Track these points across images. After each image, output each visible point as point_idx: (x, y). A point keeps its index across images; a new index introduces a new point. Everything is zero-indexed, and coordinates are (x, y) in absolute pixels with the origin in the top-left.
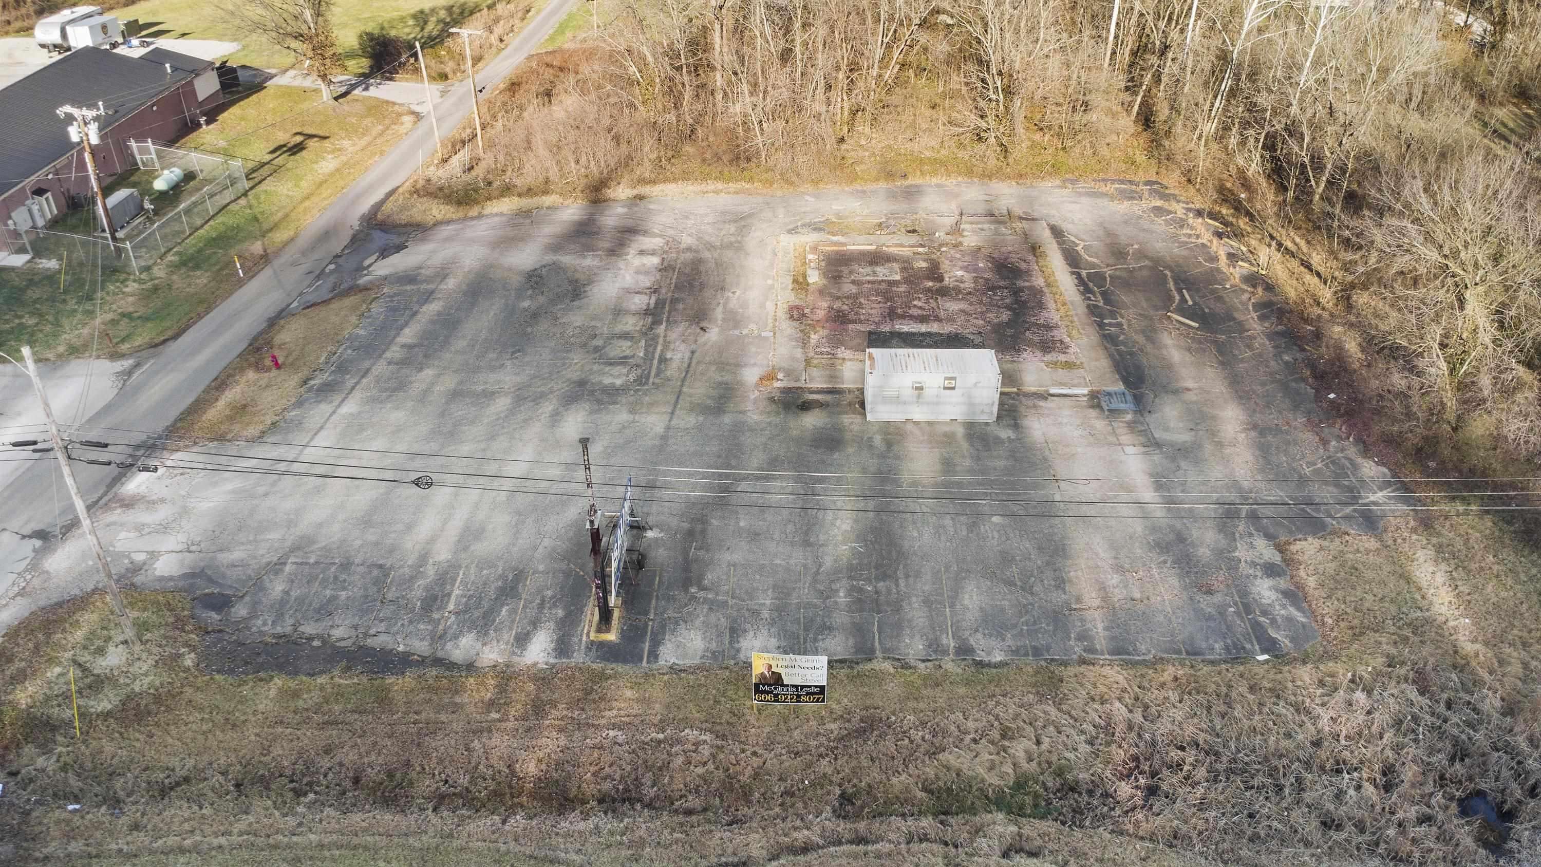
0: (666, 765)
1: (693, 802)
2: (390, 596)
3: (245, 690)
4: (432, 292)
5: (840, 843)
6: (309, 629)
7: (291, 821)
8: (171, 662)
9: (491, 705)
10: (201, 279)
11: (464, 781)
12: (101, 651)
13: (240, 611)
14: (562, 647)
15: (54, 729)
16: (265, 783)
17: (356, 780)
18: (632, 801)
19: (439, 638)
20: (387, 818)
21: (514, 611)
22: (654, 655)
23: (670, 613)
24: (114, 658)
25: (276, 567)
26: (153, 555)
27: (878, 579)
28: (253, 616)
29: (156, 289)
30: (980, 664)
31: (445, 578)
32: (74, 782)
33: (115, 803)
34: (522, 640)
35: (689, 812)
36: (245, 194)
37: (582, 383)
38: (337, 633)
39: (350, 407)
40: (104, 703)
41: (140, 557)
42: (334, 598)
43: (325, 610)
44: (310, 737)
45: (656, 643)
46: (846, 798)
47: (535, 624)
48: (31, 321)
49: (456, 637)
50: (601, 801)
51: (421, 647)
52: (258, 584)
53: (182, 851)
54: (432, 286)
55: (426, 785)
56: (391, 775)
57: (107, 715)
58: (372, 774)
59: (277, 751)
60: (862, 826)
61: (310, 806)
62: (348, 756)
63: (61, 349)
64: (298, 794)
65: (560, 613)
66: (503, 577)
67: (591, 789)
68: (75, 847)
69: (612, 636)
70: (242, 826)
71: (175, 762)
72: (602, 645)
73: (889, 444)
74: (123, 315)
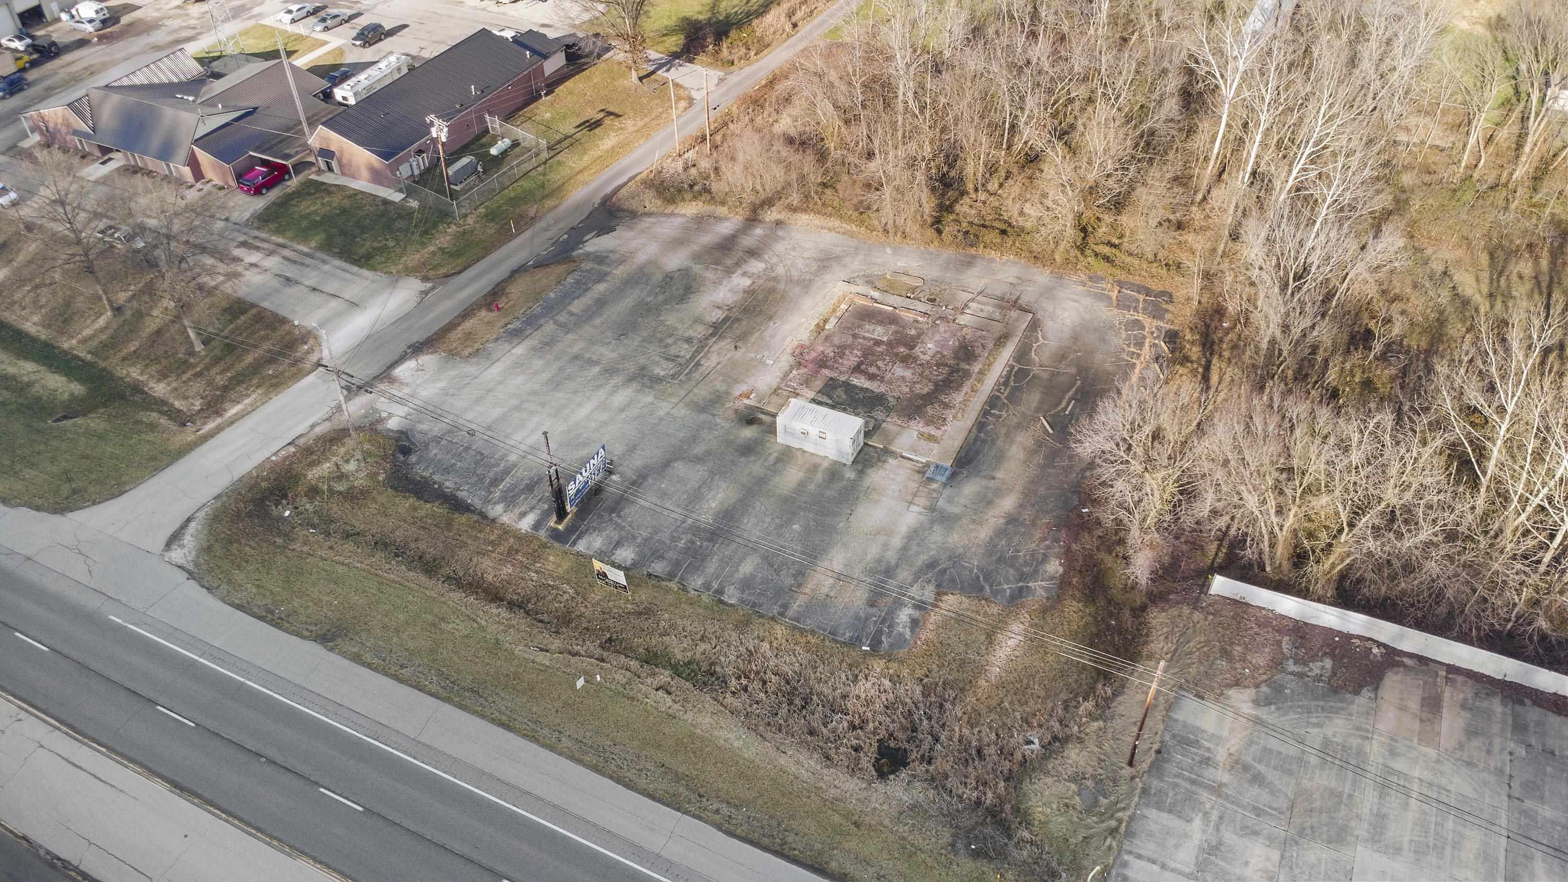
0: (544, 598)
1: (545, 617)
2: (478, 472)
3: (397, 500)
4: (606, 274)
5: (591, 657)
6: (436, 478)
7: (388, 566)
8: (373, 476)
9: (492, 543)
10: (492, 229)
11: (461, 574)
12: (347, 461)
13: (413, 458)
14: (537, 526)
15: (318, 493)
16: (386, 545)
17: (420, 558)
18: (520, 607)
19: (487, 501)
20: (423, 578)
21: (526, 499)
22: (574, 543)
23: (595, 524)
24: (351, 467)
25: (437, 440)
26: (390, 415)
27: (706, 540)
28: (417, 463)
29: (464, 233)
30: (721, 602)
31: (506, 472)
32: (316, 520)
33: (328, 534)
34: (523, 515)
35: (541, 621)
36: (545, 163)
37: (643, 368)
38: (447, 484)
39: (519, 350)
40: (341, 487)
41: (384, 415)
42: (454, 465)
43: (448, 470)
44: (413, 531)
45: (579, 537)
46: (610, 640)
47: (532, 508)
48: (391, 244)
49: (495, 504)
50: (509, 603)
51: (477, 503)
52: (426, 445)
53: (343, 564)
54: (608, 269)
55: (447, 570)
56: (435, 560)
57: (340, 493)
58: (428, 557)
59: (397, 533)
60: (605, 654)
61: (398, 562)
62: (422, 546)
63: (401, 267)
64: (397, 555)
65: (546, 506)
66: (532, 479)
67: (509, 596)
68: (306, 549)
69: (560, 527)
70: (369, 562)
71: (357, 524)
72: (555, 530)
73: (778, 460)
74: (440, 249)
